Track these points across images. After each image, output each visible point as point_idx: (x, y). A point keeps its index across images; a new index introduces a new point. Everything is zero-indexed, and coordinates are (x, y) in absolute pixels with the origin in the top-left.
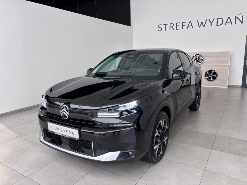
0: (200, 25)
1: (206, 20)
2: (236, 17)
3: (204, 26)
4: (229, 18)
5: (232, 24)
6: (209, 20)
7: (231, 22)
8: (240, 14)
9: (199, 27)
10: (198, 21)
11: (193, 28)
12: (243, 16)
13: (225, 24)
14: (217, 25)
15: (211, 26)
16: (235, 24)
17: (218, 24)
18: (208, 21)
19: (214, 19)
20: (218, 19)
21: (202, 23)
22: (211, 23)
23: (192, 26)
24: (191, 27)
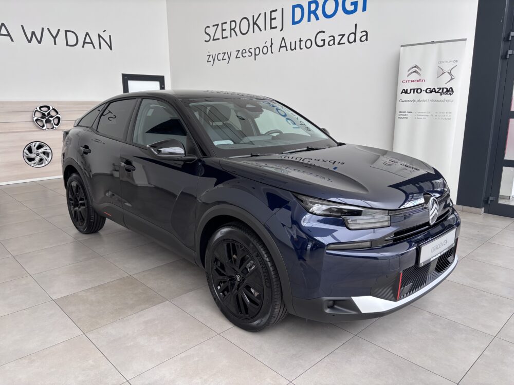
0: (29, 38)
1: (43, 29)
2: (100, 36)
3: (40, 42)
4: (87, 34)
5: (94, 48)
6: (48, 29)
7: (92, 43)
8: (105, 31)
9: (30, 41)
10: (22, 26)
11: (12, 40)
12: (110, 36)
13: (83, 47)
14: (67, 45)
15: (55, 44)
16: (100, 48)
17: (69, 44)
18: (46, 32)
19: (59, 30)
20: (66, 31)
21: (33, 33)
22: (55, 38)
23: (9, 35)
24: (9, 37)
